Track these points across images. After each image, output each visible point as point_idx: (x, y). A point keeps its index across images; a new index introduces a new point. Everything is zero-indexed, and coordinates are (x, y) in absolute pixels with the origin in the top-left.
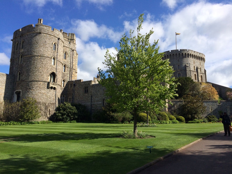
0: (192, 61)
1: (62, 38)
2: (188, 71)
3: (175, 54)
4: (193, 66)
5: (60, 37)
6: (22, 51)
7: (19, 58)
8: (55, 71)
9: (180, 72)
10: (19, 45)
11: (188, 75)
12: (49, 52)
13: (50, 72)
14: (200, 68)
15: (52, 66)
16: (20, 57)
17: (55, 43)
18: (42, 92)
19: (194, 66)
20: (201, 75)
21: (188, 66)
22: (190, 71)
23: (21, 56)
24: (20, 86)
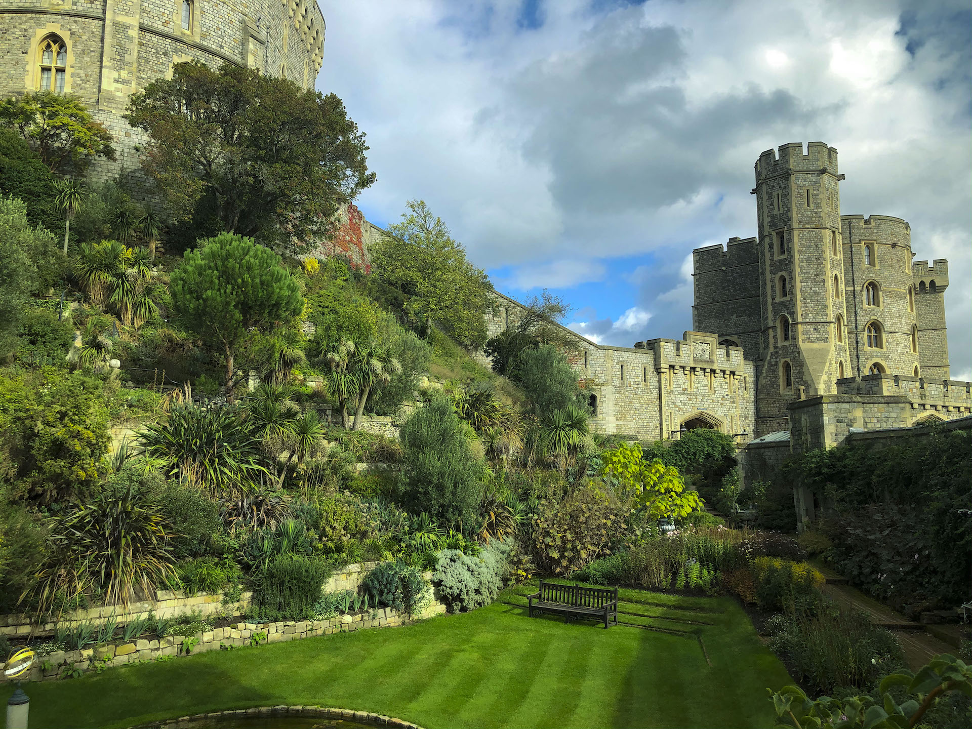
0: (276, 21)
4: (279, 63)
9: (190, 60)
19: (283, 68)
21: (260, 37)
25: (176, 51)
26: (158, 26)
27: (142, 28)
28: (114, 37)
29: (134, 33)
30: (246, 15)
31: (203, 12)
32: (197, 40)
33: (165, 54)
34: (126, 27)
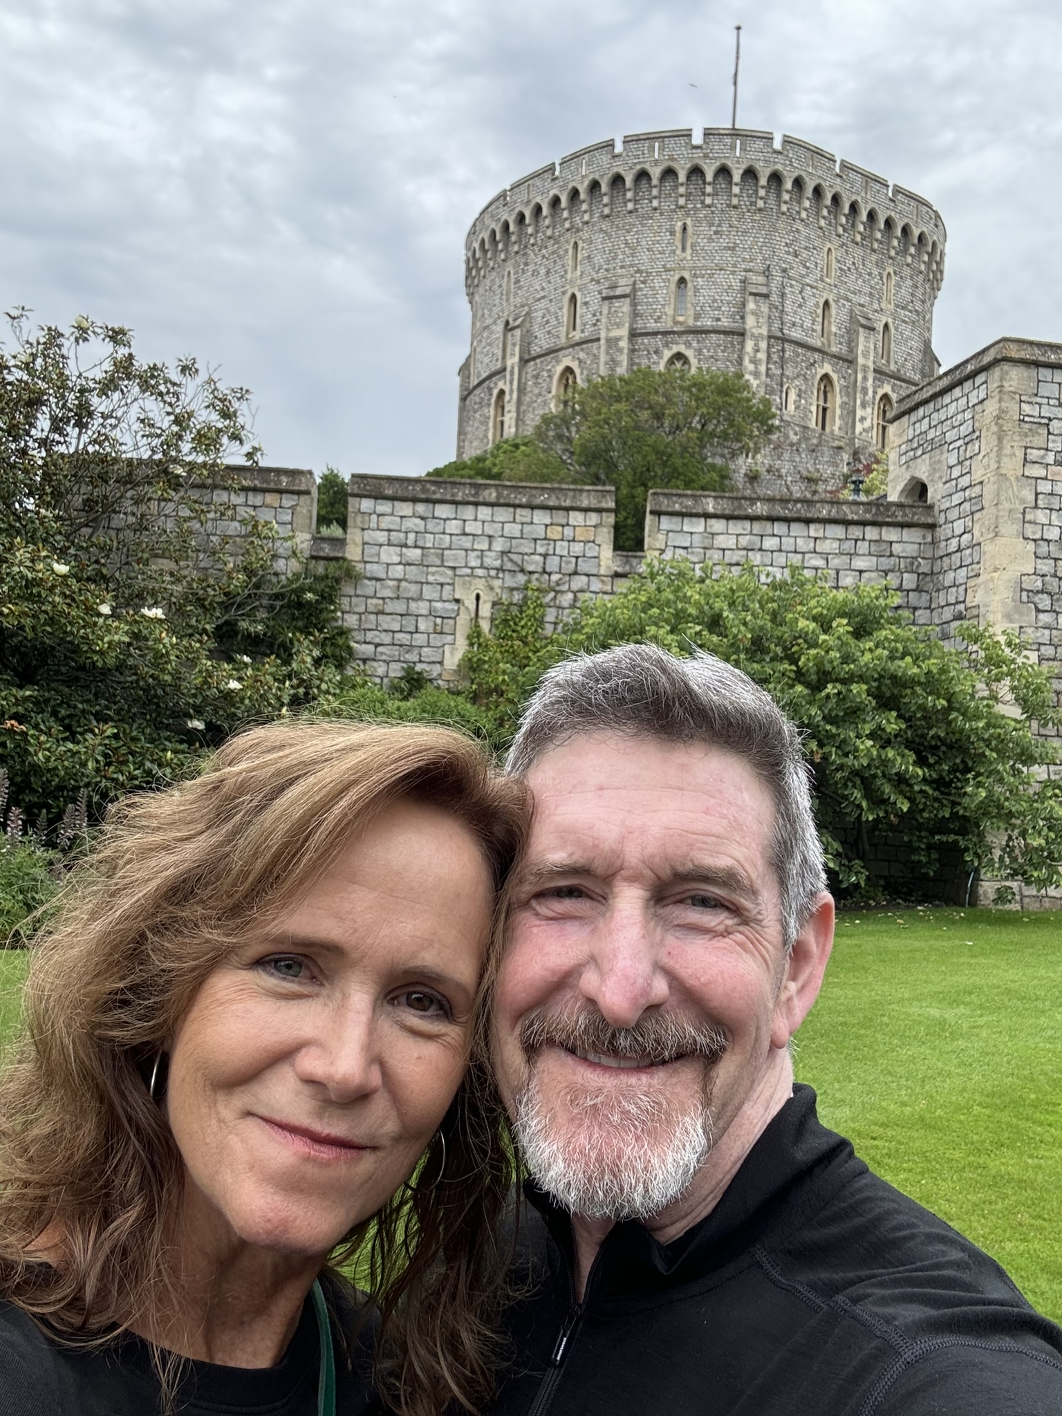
0: (805, 254)
2: (757, 338)
3: (655, 172)
4: (813, 302)
9: (682, 348)
11: (756, 374)
14: (886, 326)
19: (827, 303)
20: (887, 389)
21: (764, 290)
22: (784, 340)
25: (667, 345)
26: (652, 325)
27: (634, 335)
28: (607, 353)
29: (624, 344)
30: (750, 271)
31: (696, 290)
32: (691, 322)
33: (656, 352)
34: (618, 339)
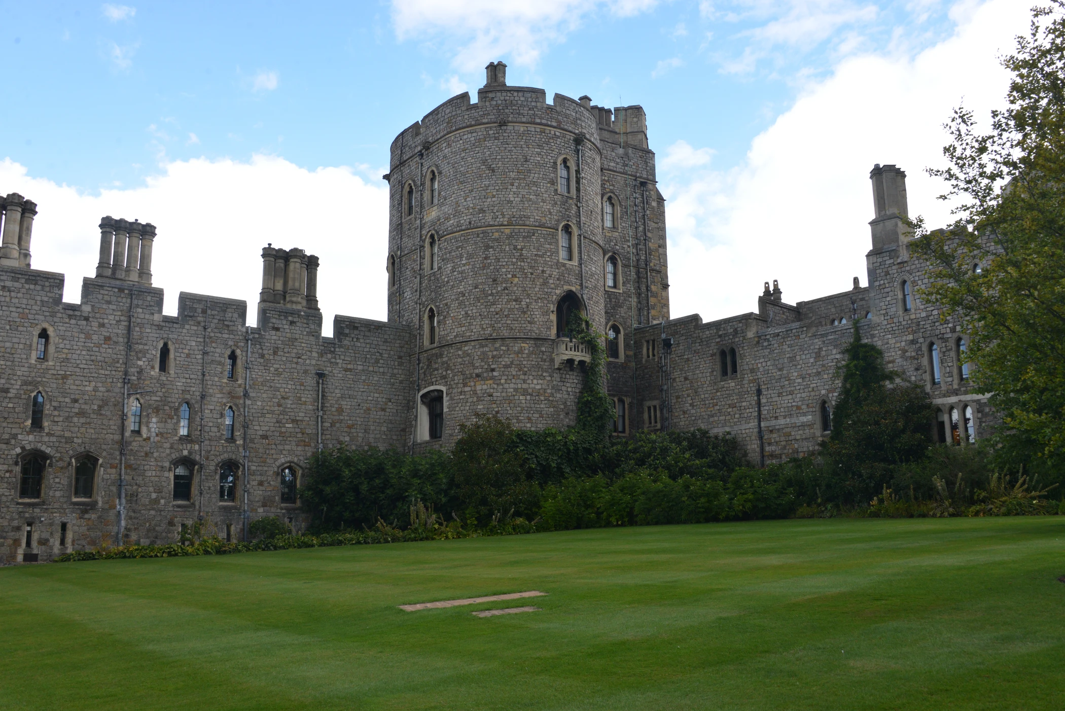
1: (593, 134)
5: (584, 131)
6: (432, 214)
7: (422, 247)
8: (579, 288)
10: (417, 192)
12: (544, 201)
13: (558, 292)
15: (564, 265)
16: (428, 241)
17: (565, 161)
18: (531, 386)
23: (432, 237)
24: (437, 369)
